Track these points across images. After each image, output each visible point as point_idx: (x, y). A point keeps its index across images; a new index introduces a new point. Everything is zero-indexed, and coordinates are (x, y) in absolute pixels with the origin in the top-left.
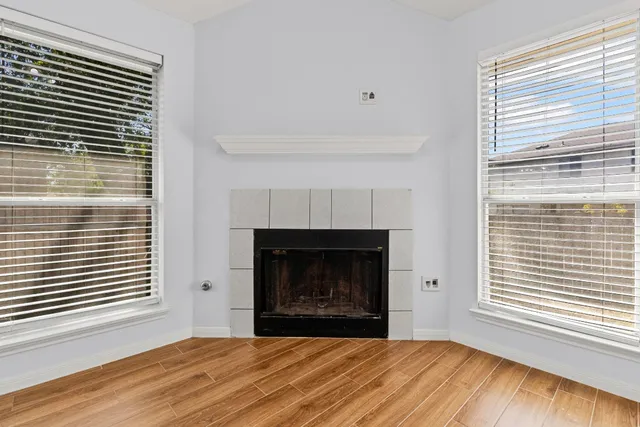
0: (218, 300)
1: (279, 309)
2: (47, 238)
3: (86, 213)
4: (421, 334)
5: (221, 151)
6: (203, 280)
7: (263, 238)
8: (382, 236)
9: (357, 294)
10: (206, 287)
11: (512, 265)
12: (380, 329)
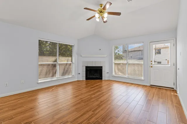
0: (81, 76)
1: (88, 77)
2: (63, 67)
3: (67, 64)
4: (106, 79)
5: (81, 56)
6: (79, 73)
7: (87, 67)
8: (102, 67)
9: (98, 75)
10: (79, 74)
11: (117, 71)
12: (101, 79)
